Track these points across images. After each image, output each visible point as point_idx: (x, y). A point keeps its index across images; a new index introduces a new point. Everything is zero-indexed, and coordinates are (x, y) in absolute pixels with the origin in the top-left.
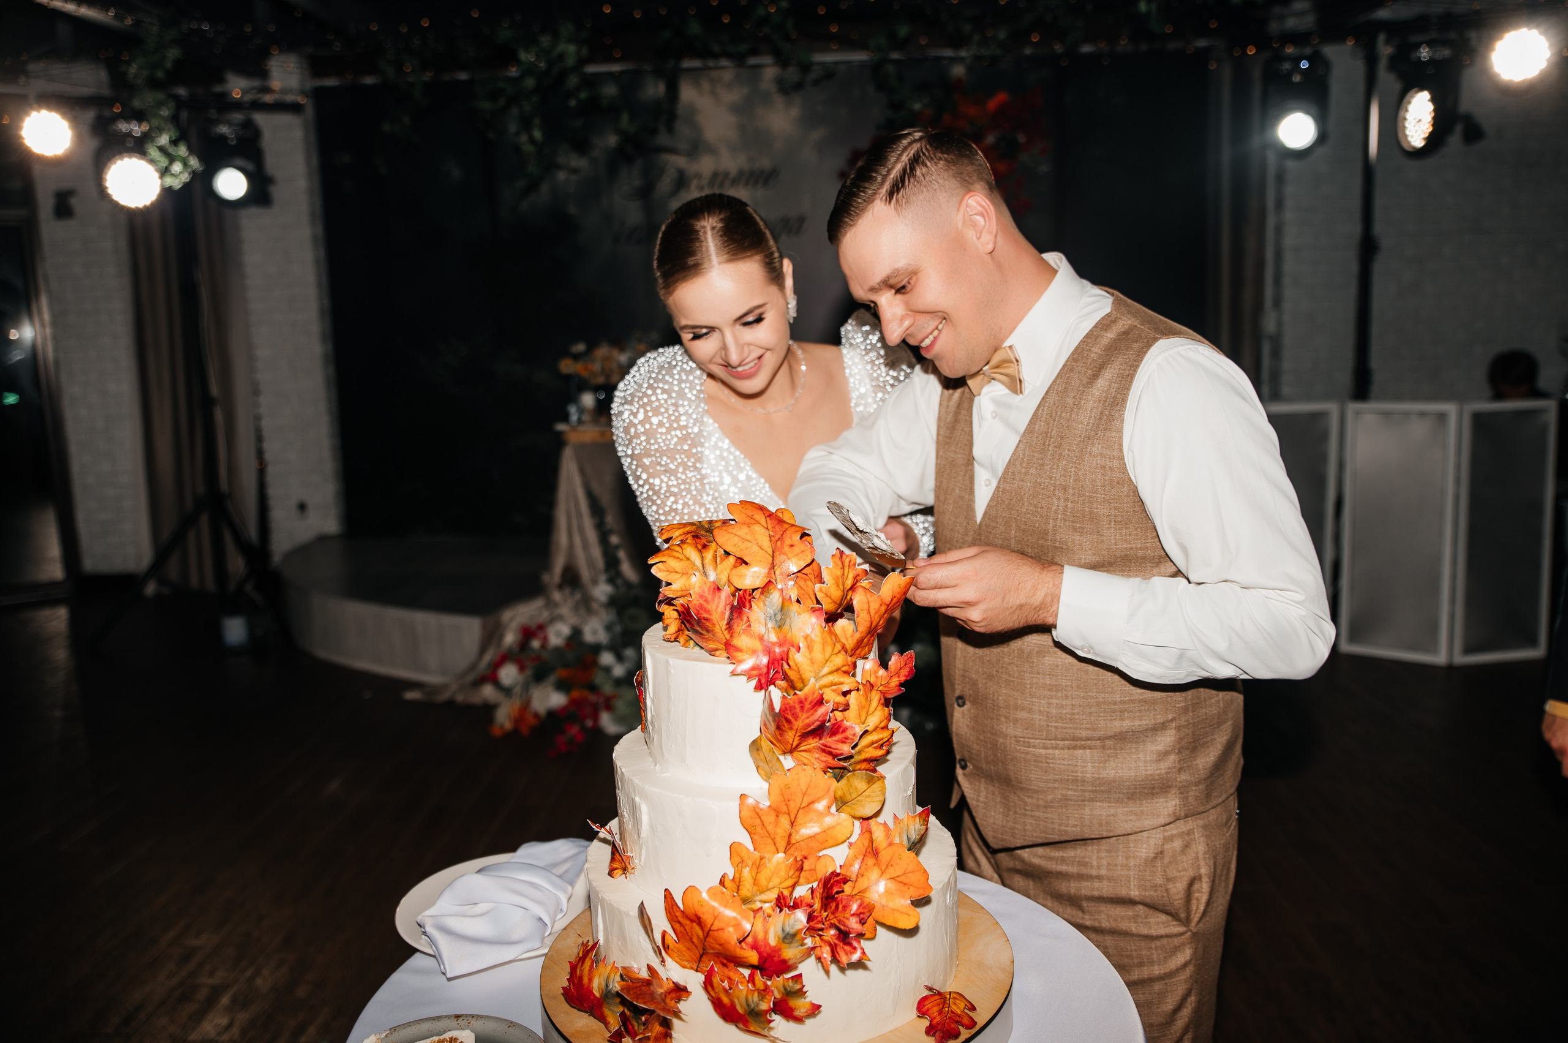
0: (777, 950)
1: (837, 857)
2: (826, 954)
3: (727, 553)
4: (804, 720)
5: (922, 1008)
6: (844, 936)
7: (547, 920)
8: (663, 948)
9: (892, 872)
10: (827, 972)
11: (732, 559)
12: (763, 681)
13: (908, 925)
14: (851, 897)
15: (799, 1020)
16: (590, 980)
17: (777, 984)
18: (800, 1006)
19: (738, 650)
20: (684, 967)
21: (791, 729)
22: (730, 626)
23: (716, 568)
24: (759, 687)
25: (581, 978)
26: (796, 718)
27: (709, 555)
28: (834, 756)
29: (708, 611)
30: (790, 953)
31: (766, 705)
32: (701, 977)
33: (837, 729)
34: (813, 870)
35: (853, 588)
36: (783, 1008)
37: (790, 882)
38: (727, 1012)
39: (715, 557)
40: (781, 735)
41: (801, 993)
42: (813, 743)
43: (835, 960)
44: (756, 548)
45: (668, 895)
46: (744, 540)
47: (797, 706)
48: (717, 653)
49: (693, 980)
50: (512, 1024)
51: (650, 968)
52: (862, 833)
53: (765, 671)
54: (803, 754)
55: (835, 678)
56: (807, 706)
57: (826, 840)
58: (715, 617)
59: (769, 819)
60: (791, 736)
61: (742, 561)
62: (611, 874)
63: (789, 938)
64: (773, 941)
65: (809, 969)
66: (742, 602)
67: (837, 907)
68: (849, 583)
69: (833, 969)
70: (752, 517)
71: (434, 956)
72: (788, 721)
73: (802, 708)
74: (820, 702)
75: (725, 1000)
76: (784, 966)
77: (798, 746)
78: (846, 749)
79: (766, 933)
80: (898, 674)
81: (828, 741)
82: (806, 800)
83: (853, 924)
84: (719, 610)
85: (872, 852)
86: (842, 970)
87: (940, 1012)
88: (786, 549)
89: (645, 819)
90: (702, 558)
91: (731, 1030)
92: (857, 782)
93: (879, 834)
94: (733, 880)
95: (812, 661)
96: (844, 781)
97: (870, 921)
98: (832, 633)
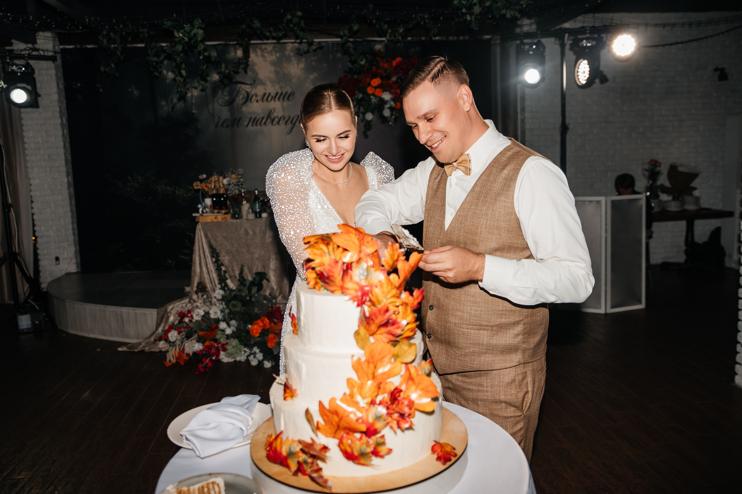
0: (373, 424)
1: (396, 381)
2: (395, 425)
3: (338, 247)
4: (381, 319)
5: (433, 450)
6: (402, 415)
7: (244, 428)
8: (317, 428)
9: (421, 386)
10: (395, 433)
11: (341, 250)
12: (360, 303)
13: (429, 409)
14: (404, 399)
15: (382, 457)
16: (281, 448)
17: (372, 440)
18: (383, 450)
19: (347, 289)
20: (327, 437)
21: (374, 323)
22: (343, 279)
23: (334, 253)
24: (358, 305)
25: (276, 448)
26: (376, 317)
27: (331, 247)
28: (393, 335)
29: (333, 272)
30: (378, 425)
31: (362, 313)
32: (336, 441)
33: (394, 323)
34: (384, 389)
35: (397, 260)
36: (376, 453)
37: (375, 394)
38: (349, 456)
39: (333, 248)
40: (369, 327)
41: (383, 444)
42: (383, 330)
43: (399, 427)
44: (352, 244)
45: (321, 404)
46: (346, 240)
47: (378, 313)
48: (336, 292)
49: (332, 443)
50: (237, 475)
51: (312, 439)
52: (406, 370)
53: (360, 298)
54: (379, 336)
55: (393, 300)
56: (382, 312)
57: (389, 374)
58: (336, 275)
59: (365, 366)
60: (373, 327)
61: (345, 250)
62: (285, 399)
63: (378, 418)
64: (371, 420)
65: (386, 432)
66: (348, 268)
67: (398, 403)
68: (396, 257)
69: (399, 431)
70: (348, 230)
71: (192, 450)
72: (373, 320)
73: (380, 313)
74: (387, 310)
75: (349, 450)
76: (375, 432)
77: (376, 332)
78: (399, 332)
79: (367, 416)
80: (417, 298)
81: (390, 328)
82: (381, 356)
83: (406, 410)
84: (337, 273)
85: (410, 378)
86: (403, 431)
87: (441, 451)
88: (366, 244)
89: (304, 371)
90: (328, 249)
91: (350, 463)
92: (403, 346)
93: (413, 371)
94: (350, 395)
95: (383, 292)
96: (397, 347)
97: (413, 409)
98: (389, 280)
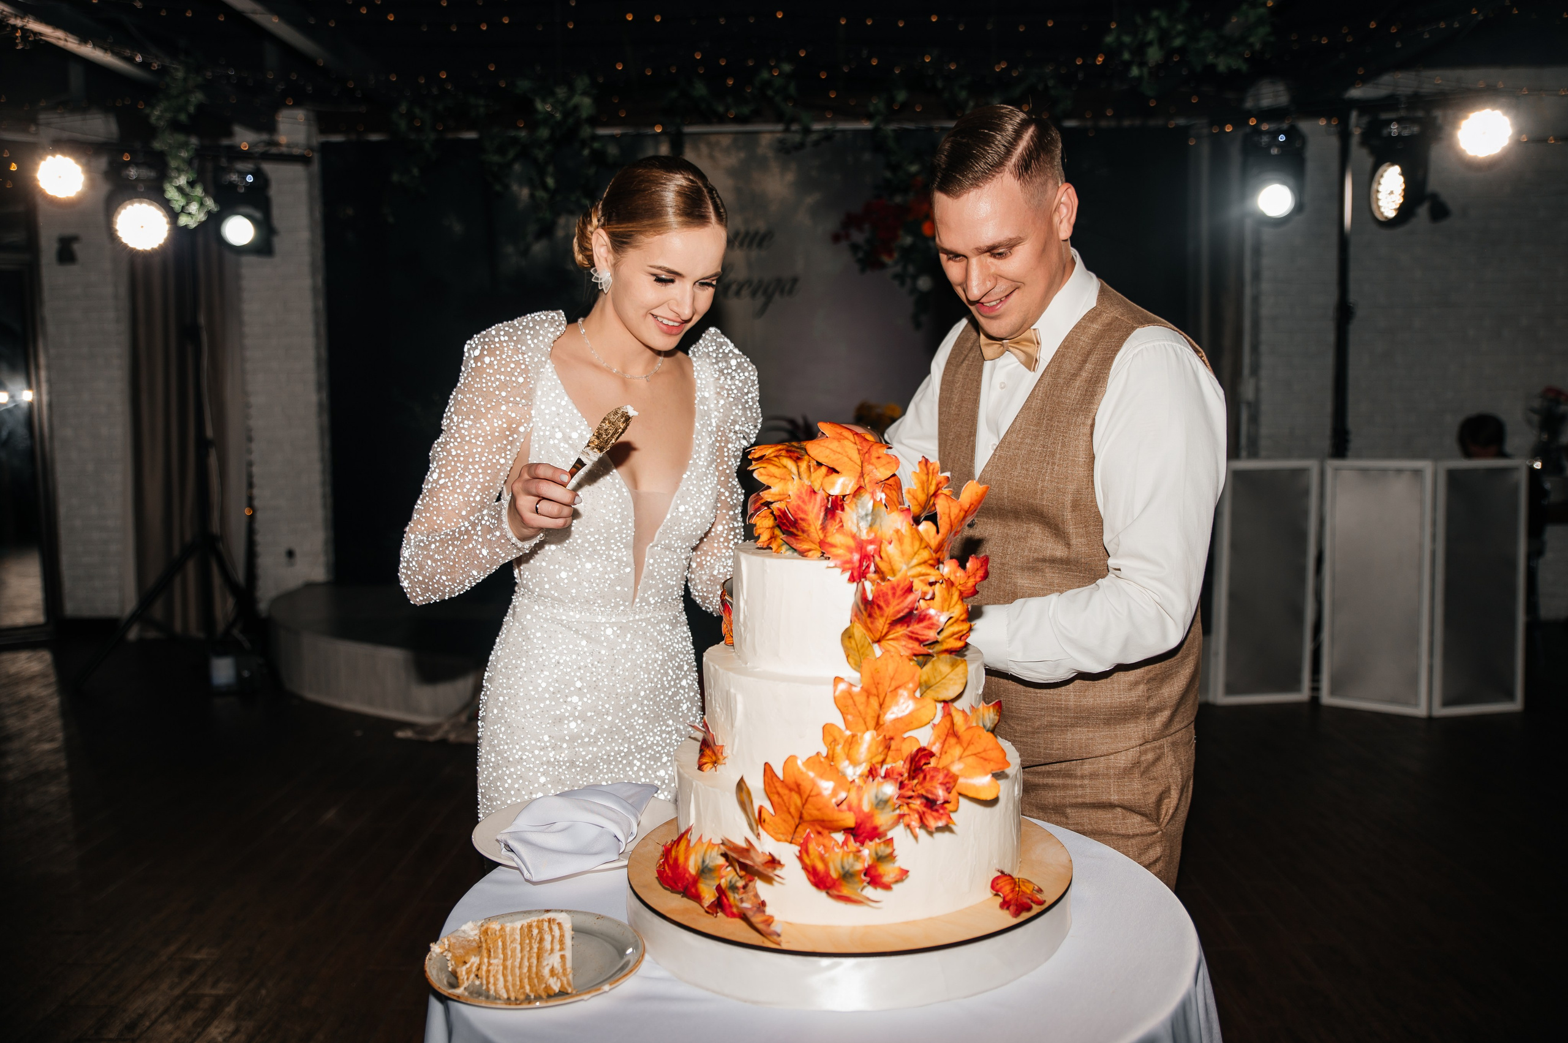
0: (870, 816)
1: (924, 737)
2: (915, 823)
3: (819, 464)
4: (895, 608)
5: (994, 885)
6: (930, 803)
7: (621, 837)
8: (758, 821)
9: (972, 749)
10: (916, 837)
11: (824, 470)
12: (856, 574)
13: (989, 796)
14: (936, 769)
15: (887, 887)
16: (687, 859)
17: (867, 852)
18: (888, 871)
19: (832, 546)
20: (779, 840)
21: (882, 616)
22: (824, 528)
23: (810, 476)
24: (852, 579)
25: (676, 860)
26: (888, 604)
27: (803, 465)
28: (920, 642)
29: (805, 512)
30: (882, 819)
31: (859, 594)
32: (795, 849)
33: (923, 618)
34: (898, 750)
35: (935, 495)
36: (873, 878)
37: (880, 758)
38: (820, 881)
39: (809, 467)
40: (872, 623)
41: (891, 857)
42: (901, 630)
43: (923, 825)
44: (846, 459)
45: (768, 768)
46: (834, 452)
47: (890, 593)
48: (810, 554)
49: (787, 853)
50: (599, 917)
51: (747, 840)
52: (944, 716)
53: (857, 564)
54: (891, 642)
55: (923, 569)
56: (899, 592)
57: (909, 722)
58: (811, 517)
59: (861, 700)
60: (881, 624)
61: (833, 471)
62: (700, 768)
63: (882, 803)
64: (866, 808)
65: (898, 834)
66: (834, 507)
67: (925, 778)
68: (932, 489)
69: (921, 833)
70: (841, 434)
71: (518, 869)
72: (880, 607)
73: (894, 594)
74: (910, 590)
75: (820, 866)
76: (874, 833)
77: (887, 634)
78: (932, 634)
79: (860, 800)
80: (974, 574)
81: (916, 627)
82: (894, 684)
83: (941, 793)
84: (814, 514)
85: (951, 733)
86: (931, 833)
87: (1013, 890)
88: (874, 460)
89: (740, 707)
90: (798, 467)
91: (822, 895)
92: (942, 665)
93: (958, 719)
94: (827, 757)
95: (903, 553)
96: (928, 668)
97: (954, 792)
98: (917, 531)
